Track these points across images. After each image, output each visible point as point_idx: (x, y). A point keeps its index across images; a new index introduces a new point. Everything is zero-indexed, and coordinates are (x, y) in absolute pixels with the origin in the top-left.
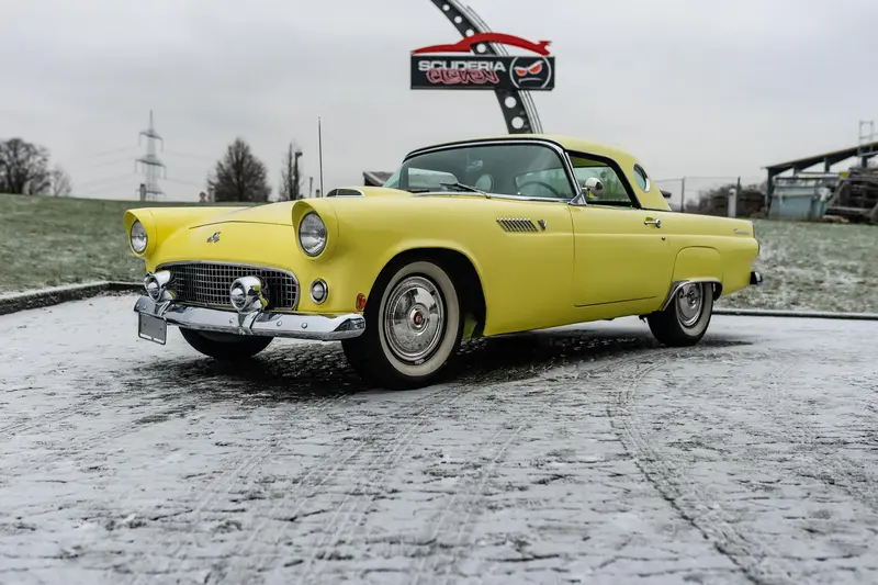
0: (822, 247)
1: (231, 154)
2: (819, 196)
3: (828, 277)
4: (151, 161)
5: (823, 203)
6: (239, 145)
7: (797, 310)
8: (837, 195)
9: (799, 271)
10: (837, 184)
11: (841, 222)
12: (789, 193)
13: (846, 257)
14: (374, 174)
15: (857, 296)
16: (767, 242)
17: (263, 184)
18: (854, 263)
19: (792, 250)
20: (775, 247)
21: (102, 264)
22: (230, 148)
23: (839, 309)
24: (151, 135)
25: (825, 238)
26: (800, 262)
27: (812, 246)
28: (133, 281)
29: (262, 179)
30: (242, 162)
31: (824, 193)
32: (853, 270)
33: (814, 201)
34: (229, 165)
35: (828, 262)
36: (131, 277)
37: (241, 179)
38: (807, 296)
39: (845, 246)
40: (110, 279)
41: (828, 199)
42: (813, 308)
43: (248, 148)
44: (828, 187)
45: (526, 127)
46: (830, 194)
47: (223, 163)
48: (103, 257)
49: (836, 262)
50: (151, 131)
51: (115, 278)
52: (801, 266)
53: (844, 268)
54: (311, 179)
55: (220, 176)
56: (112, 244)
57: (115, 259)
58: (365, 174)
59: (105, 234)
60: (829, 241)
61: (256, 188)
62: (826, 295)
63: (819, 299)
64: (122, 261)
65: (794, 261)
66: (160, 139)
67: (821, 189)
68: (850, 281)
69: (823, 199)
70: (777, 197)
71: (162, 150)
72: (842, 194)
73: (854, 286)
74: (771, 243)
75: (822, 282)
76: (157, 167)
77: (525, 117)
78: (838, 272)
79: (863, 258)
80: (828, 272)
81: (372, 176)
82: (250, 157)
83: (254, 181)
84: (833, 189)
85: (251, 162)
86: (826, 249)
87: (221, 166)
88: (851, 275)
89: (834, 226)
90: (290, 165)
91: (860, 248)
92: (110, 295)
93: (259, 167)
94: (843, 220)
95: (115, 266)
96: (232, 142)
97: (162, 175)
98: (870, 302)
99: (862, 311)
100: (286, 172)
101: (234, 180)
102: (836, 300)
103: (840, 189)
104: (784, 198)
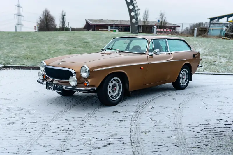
0: (219, 48)
1: (44, 14)
2: (223, 29)
3: (218, 60)
4: (19, 15)
5: (224, 31)
6: (46, 11)
7: (206, 72)
8: (228, 29)
9: (210, 58)
10: (229, 25)
11: (227, 39)
12: (214, 28)
13: (225, 52)
14: (89, 20)
15: (224, 67)
16: (203, 47)
17: (54, 23)
18: (227, 55)
19: (210, 50)
20: (205, 49)
21: (2, 59)
22: (43, 12)
23: (218, 72)
24: (19, 6)
25: (221, 46)
26: (211, 54)
27: (216, 48)
28: (12, 65)
29: (54, 21)
30: (47, 16)
31: (225, 28)
32: (226, 57)
33: (222, 31)
34: (43, 17)
35: (219, 54)
36: (11, 63)
37: (47, 21)
38: (210, 67)
39: (226, 48)
40: (5, 64)
41: (226, 30)
42: (210, 71)
43: (49, 12)
44: (226, 26)
45: (134, 8)
46: (226, 29)
47: (41, 17)
48: (2, 56)
49: (222, 54)
50: (19, 5)
51: (6, 64)
52: (211, 56)
53: (224, 57)
54: (69, 22)
55: (41, 21)
56: (5, 51)
57: (6, 57)
58: (86, 20)
59: (3, 47)
60: (222, 46)
61: (52, 25)
62: (215, 67)
63: (213, 68)
64: (8, 58)
65: (210, 54)
66: (22, 7)
67: (223, 27)
68: (224, 61)
69: (224, 30)
70: (210, 29)
71: (22, 11)
72: (230, 29)
73: (225, 63)
74: (204, 48)
75: (215, 62)
76: (21, 17)
77: (133, 5)
78: (221, 58)
79: (230, 53)
80: (218, 58)
81: (88, 21)
82: (50, 15)
83: (51, 22)
84: (227, 27)
85: (50, 16)
86: (220, 50)
87: (41, 18)
88: (225, 59)
89: (225, 40)
90: (62, 18)
91: (230, 49)
92: (4, 69)
93: (53, 18)
94: (228, 38)
95: (6, 59)
96: (44, 10)
97: (23, 19)
98: (228, 69)
99: (224, 72)
100: (61, 20)
101: (45, 22)
102: (218, 68)
103: (229, 27)
104: (213, 30)
